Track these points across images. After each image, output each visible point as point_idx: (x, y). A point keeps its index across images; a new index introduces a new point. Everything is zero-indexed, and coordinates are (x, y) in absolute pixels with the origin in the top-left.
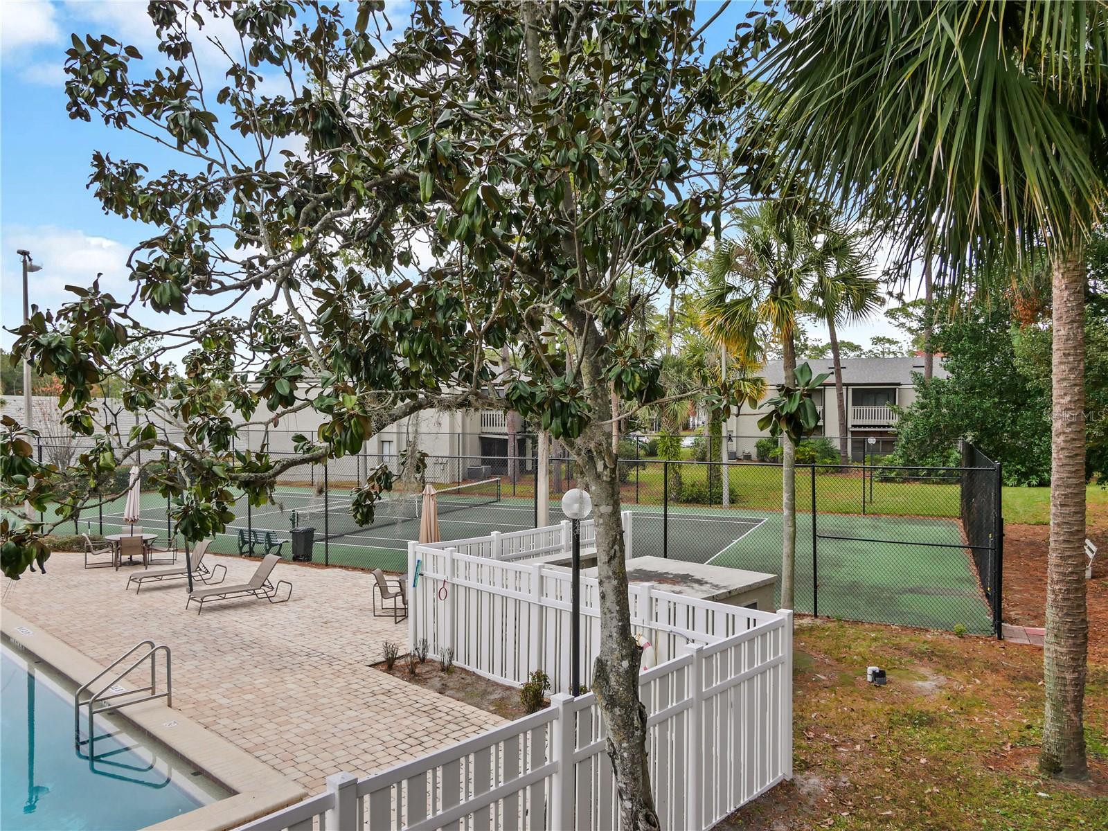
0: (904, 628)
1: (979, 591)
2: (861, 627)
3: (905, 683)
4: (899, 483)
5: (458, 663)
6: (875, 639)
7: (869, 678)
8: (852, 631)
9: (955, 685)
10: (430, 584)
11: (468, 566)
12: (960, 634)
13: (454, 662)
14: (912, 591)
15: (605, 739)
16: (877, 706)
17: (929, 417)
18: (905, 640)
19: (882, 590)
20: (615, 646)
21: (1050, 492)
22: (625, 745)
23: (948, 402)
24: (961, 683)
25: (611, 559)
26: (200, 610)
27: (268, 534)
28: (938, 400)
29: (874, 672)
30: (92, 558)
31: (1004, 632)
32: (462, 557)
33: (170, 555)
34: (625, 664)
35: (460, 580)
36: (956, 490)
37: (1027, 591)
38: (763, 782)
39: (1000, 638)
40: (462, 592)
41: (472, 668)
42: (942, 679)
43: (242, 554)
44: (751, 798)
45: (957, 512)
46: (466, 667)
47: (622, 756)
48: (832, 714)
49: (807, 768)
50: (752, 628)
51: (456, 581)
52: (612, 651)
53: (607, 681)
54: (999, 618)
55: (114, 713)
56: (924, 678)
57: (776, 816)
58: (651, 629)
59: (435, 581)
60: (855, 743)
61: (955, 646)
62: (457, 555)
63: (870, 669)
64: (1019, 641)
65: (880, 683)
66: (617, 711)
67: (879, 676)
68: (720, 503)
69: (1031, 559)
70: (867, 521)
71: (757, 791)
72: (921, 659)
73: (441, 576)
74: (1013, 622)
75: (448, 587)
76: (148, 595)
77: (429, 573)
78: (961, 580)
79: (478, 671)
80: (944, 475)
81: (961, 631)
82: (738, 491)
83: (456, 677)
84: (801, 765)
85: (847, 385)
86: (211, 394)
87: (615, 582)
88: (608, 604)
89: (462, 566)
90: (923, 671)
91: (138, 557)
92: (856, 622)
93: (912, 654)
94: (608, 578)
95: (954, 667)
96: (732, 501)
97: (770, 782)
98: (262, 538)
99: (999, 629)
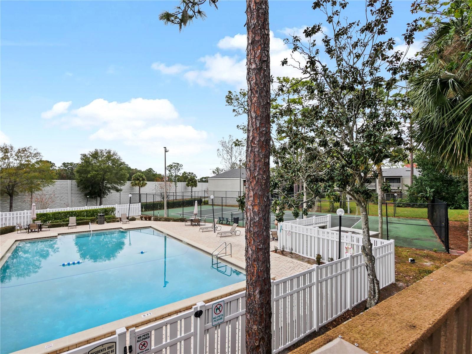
0: (417, 249)
1: (439, 240)
2: (403, 248)
3: (421, 263)
4: (403, 207)
5: (294, 252)
6: (408, 252)
7: (410, 261)
8: (400, 249)
9: (437, 264)
10: (284, 232)
11: (296, 227)
12: (435, 251)
13: (292, 252)
14: (416, 239)
15: (365, 262)
16: (414, 268)
17: (418, 188)
18: (418, 252)
19: (407, 239)
20: (367, 243)
21: (469, 211)
22: (370, 264)
23: (425, 184)
24: (438, 264)
25: (366, 224)
26: (221, 237)
27: (227, 219)
28: (421, 183)
29: (411, 260)
30: (187, 223)
31: (449, 252)
32: (294, 225)
33: (204, 223)
34: (370, 247)
35: (294, 231)
36: (426, 210)
37: (455, 241)
38: (388, 283)
39: (448, 253)
40: (294, 234)
41: (297, 253)
42: (432, 263)
43: (220, 224)
44: (386, 286)
45: (427, 216)
46: (296, 253)
47: (370, 266)
48: (401, 269)
49: (398, 281)
50: (382, 245)
51: (292, 231)
52: (366, 244)
53: (365, 250)
54: (448, 248)
55: (219, 258)
56: (427, 262)
57: (394, 290)
58: (352, 244)
59: (286, 231)
60: (410, 276)
61: (435, 255)
62: (292, 225)
63: (410, 259)
64: (455, 254)
65: (413, 263)
66: (368, 256)
67: (413, 261)
68: (347, 213)
69: (455, 232)
70: (396, 219)
71: (387, 285)
72: (424, 257)
73: (288, 230)
74: (452, 249)
75: (290, 232)
76: (205, 233)
77: (284, 229)
78: (432, 237)
79: (299, 254)
80: (419, 205)
81: (436, 251)
82: (352, 209)
83: (294, 255)
84: (397, 280)
85: (384, 177)
86: (194, 181)
87: (367, 229)
88: (365, 234)
89: (294, 227)
90: (425, 260)
91: (196, 224)
92: (401, 247)
93: (421, 256)
94: (365, 228)
95: (435, 260)
96: (350, 212)
97: (390, 283)
98: (225, 219)
99: (448, 251)
